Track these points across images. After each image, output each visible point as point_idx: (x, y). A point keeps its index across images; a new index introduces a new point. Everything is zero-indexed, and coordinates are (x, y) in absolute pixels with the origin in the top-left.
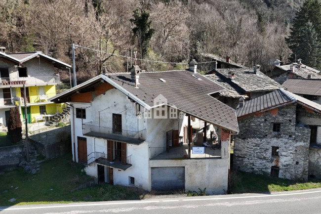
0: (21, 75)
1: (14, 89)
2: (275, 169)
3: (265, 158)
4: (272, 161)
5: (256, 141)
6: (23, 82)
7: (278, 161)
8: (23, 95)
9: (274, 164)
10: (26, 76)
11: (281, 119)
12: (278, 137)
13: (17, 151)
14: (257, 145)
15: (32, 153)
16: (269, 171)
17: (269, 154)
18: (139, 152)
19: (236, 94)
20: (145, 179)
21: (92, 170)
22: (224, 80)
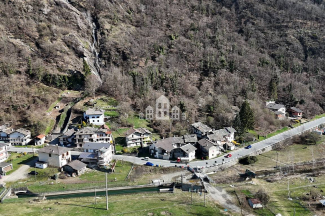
11: (179, 150)
18: (157, 153)
19: (183, 143)
20: (158, 157)
21: (151, 154)
22: (184, 138)
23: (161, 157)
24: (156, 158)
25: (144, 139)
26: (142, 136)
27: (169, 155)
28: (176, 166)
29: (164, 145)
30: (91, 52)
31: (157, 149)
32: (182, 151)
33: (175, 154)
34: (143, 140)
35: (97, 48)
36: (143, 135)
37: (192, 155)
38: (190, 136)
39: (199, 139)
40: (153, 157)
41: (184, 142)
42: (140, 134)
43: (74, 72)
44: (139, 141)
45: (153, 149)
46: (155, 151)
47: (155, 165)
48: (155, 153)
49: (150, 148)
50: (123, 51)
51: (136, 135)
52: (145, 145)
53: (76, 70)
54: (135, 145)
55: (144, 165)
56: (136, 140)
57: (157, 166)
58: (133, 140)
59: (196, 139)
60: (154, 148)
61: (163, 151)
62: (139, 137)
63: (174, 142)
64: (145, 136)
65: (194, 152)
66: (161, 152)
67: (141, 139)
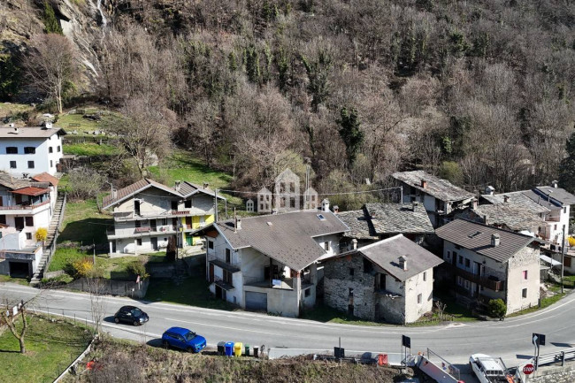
0: (186, 207)
1: (180, 218)
2: (351, 307)
3: (343, 297)
4: (348, 300)
5: (338, 281)
6: (188, 212)
7: (352, 301)
8: (187, 223)
9: (349, 303)
10: (190, 207)
11: (353, 265)
12: (352, 280)
13: (171, 268)
14: (338, 285)
15: (182, 271)
16: (347, 308)
17: (346, 294)
18: (238, 279)
19: (366, 234)
20: (241, 299)
21: (212, 288)
22: (367, 217)
23: (257, 300)
24: (232, 306)
25: (189, 220)
26: (181, 207)
27: (300, 292)
28: (339, 352)
29: (275, 237)
30: (88, 15)
31: (236, 259)
32: (369, 265)
33: (331, 285)
34: (185, 228)
35: (107, 8)
36: (188, 205)
37: (418, 292)
38: (393, 209)
39: (439, 220)
40: (219, 300)
41: (372, 232)
42: (174, 202)
43: (18, 48)
44: (169, 229)
45: (218, 263)
46: (230, 270)
47: (212, 345)
48: (228, 282)
49: (209, 259)
50: (176, 13)
51: (154, 202)
52: (192, 249)
53: (24, 44)
54: (147, 247)
55: (153, 343)
56: (153, 223)
57: (224, 350)
58: (138, 224)
59: (427, 219)
60: (223, 257)
61: (271, 271)
62: (169, 214)
63: (324, 228)
64: (194, 211)
65: (430, 273)
66: (257, 273)
67: (174, 221)
